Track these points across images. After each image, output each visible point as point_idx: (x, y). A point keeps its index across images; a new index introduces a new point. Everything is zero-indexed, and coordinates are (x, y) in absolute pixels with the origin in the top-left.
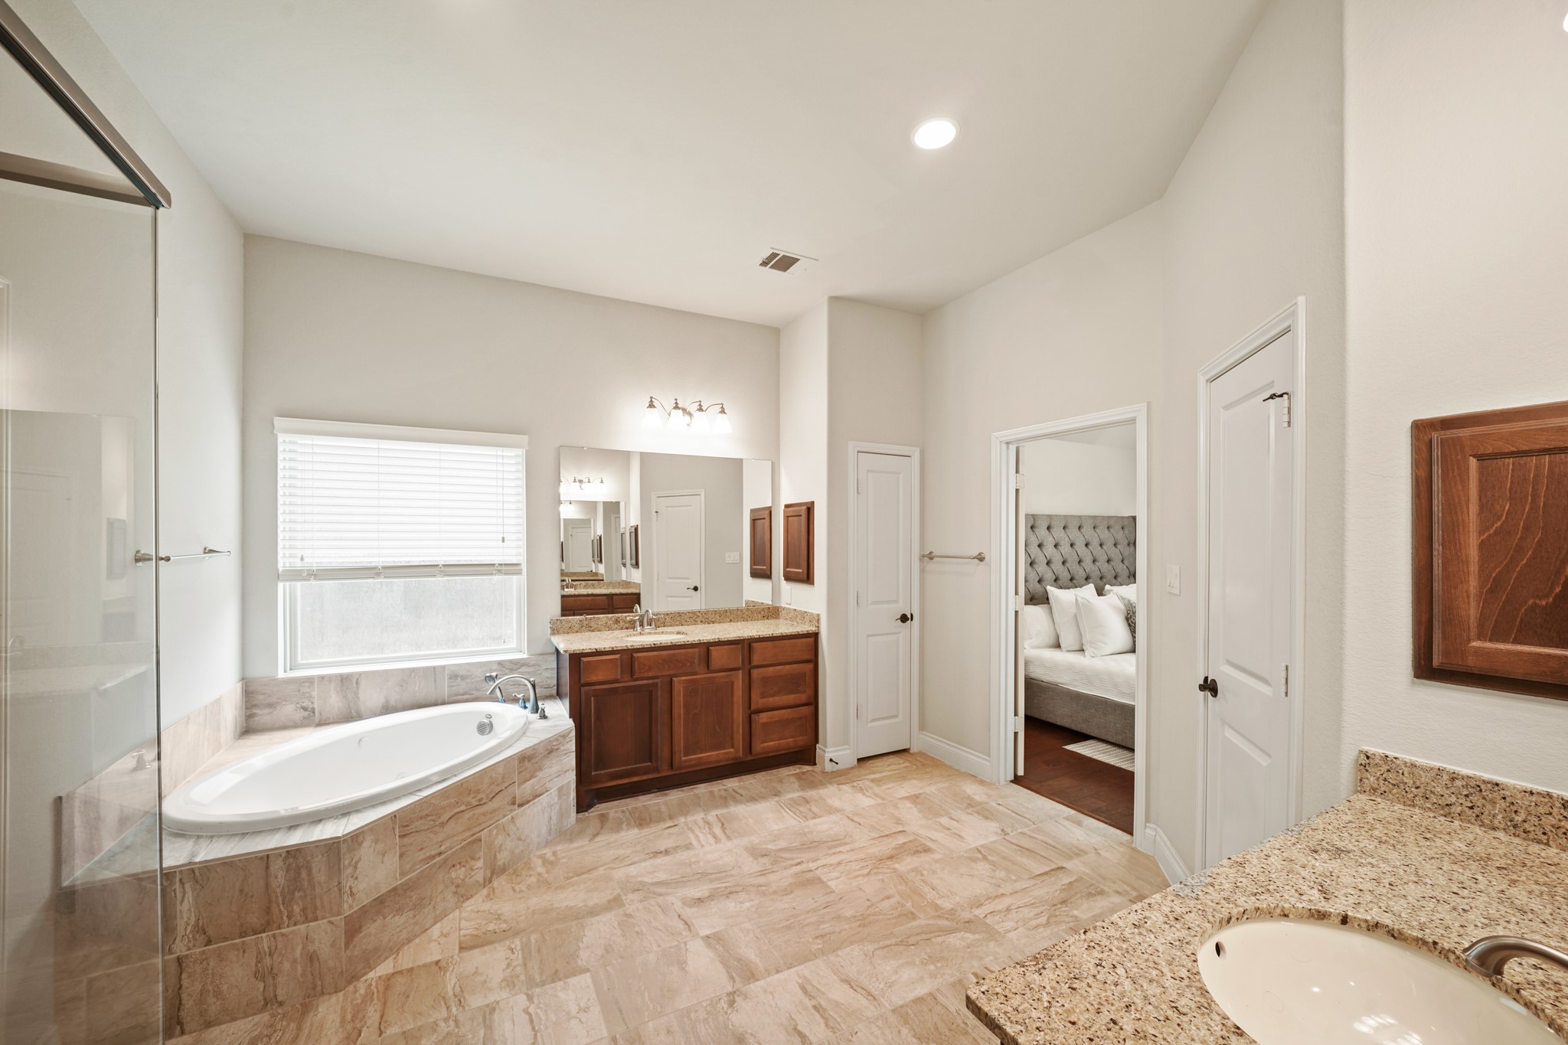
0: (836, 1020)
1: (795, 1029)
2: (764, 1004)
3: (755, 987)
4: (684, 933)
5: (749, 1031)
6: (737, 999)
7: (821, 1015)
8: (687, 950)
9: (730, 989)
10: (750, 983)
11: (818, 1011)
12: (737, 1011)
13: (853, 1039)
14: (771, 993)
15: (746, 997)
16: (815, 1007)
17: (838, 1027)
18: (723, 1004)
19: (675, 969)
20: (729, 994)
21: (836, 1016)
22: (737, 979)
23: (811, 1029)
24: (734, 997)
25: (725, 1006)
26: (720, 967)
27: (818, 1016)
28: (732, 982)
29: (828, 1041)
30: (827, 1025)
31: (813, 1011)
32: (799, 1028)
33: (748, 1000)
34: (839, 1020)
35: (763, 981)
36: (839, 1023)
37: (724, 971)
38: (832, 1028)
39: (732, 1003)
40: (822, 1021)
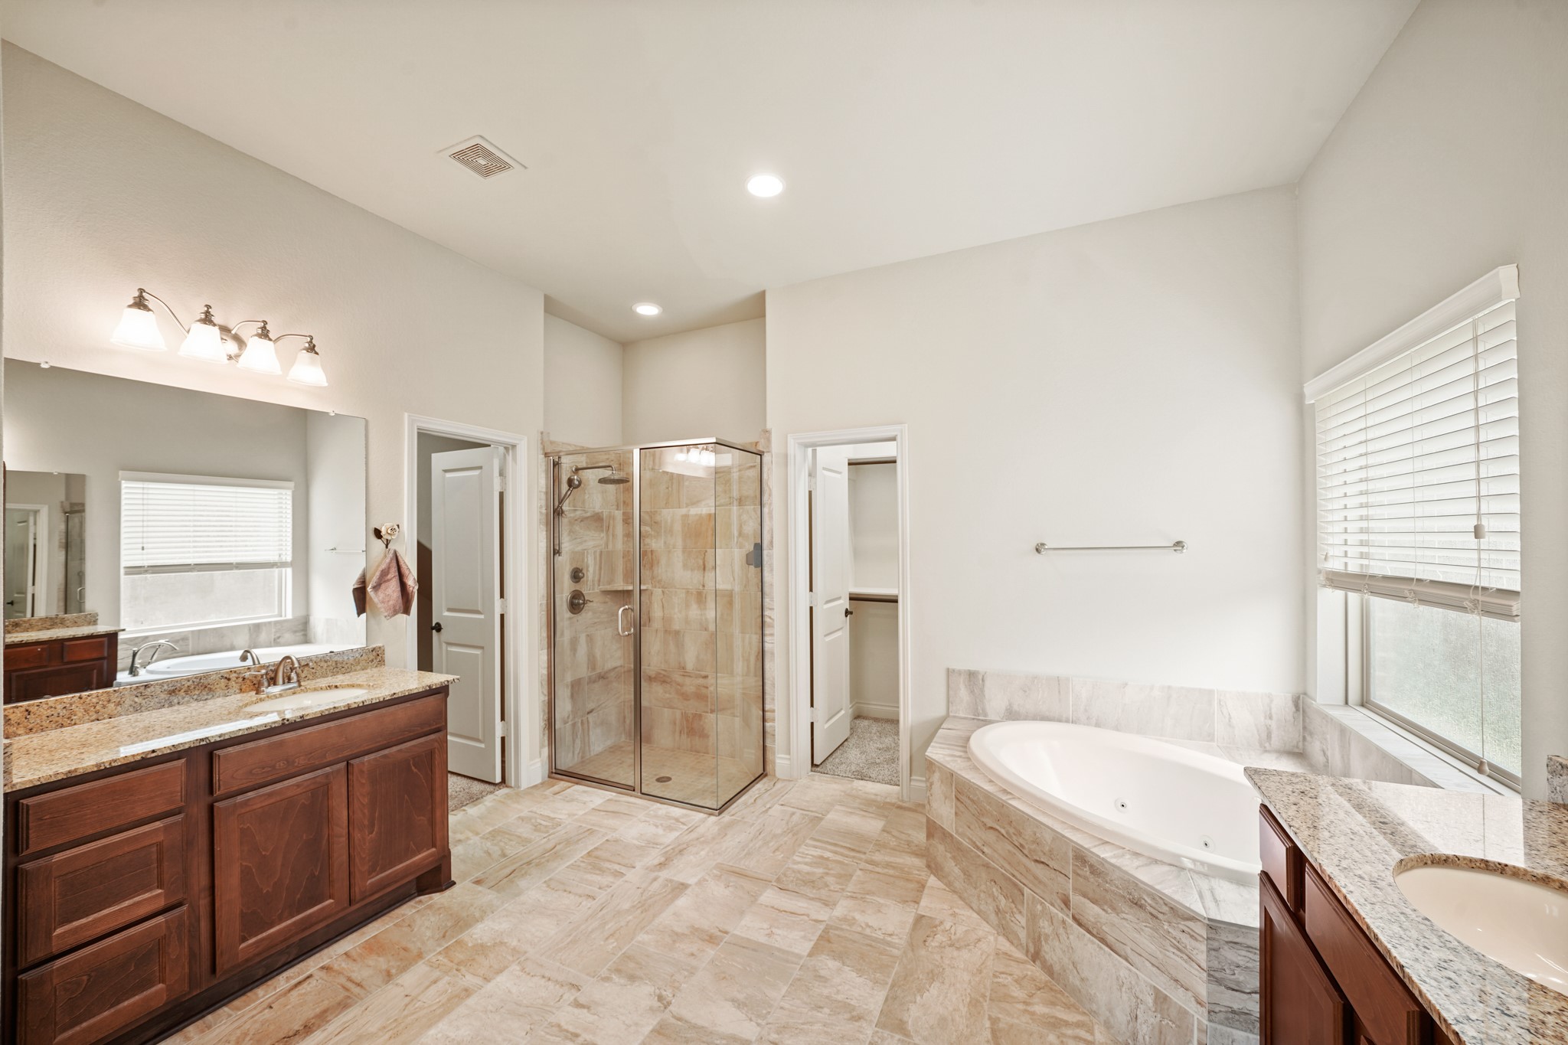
0: (552, 1035)
1: (588, 1008)
2: (630, 1013)
3: (650, 1024)
4: (776, 1036)
5: (629, 987)
6: (659, 1004)
7: (567, 1031)
8: (751, 1020)
9: (671, 1008)
10: (658, 1023)
11: (572, 1034)
12: (651, 995)
13: (529, 1026)
14: (630, 1026)
15: (651, 1009)
16: (577, 1036)
17: (547, 1030)
18: (668, 994)
19: (741, 997)
20: (669, 1003)
21: (552, 1038)
22: (673, 1021)
23: (574, 1015)
24: (663, 1004)
25: (664, 993)
26: (700, 1022)
27: (571, 1029)
28: (675, 1013)
29: (554, 1014)
30: (559, 1026)
31: (578, 1031)
32: (585, 1011)
33: (648, 1008)
34: (548, 1036)
35: (646, 1033)
36: (548, 1033)
37: (693, 1021)
38: (552, 1026)
39: (660, 998)
40: (565, 1027)
